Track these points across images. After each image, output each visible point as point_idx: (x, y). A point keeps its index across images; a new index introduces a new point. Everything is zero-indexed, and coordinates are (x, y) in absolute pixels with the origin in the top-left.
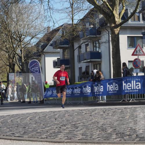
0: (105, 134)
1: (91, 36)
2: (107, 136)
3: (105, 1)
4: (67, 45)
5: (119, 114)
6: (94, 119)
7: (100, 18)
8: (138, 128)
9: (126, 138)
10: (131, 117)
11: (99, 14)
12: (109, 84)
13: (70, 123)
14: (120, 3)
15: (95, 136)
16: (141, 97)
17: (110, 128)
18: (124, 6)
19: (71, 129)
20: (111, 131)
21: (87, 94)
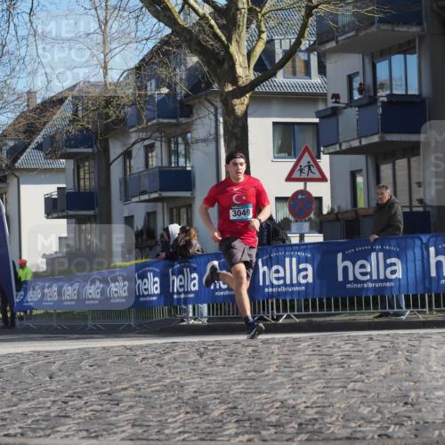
0: (203, 421)
1: (161, 120)
2: (209, 428)
3: (204, 14)
4: (89, 147)
5: (247, 360)
6: (172, 376)
7: (189, 65)
8: (305, 402)
9: (268, 432)
10: (282, 369)
11: (185, 55)
13: (97, 388)
14: (249, 22)
15: (174, 429)
16: (314, 308)
17: (220, 403)
18: (264, 29)
19: (99, 408)
20: (222, 413)
21: (148, 299)
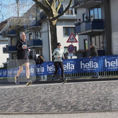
0: (46, 106)
1: (33, 27)
2: (48, 108)
4: (14, 34)
5: (57, 90)
6: (37, 94)
7: (40, 12)
8: (73, 101)
9: (63, 109)
10: (67, 92)
11: (39, 9)
12: (48, 66)
13: (18, 98)
15: (38, 108)
16: (75, 76)
17: (50, 101)
18: (60, 2)
19: (18, 103)
20: (51, 104)
